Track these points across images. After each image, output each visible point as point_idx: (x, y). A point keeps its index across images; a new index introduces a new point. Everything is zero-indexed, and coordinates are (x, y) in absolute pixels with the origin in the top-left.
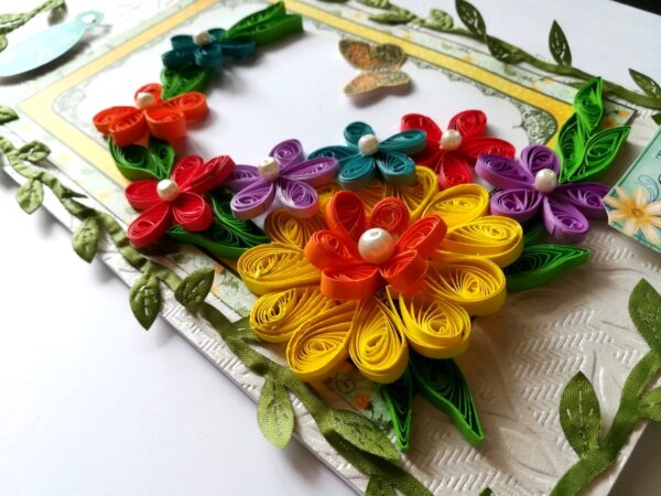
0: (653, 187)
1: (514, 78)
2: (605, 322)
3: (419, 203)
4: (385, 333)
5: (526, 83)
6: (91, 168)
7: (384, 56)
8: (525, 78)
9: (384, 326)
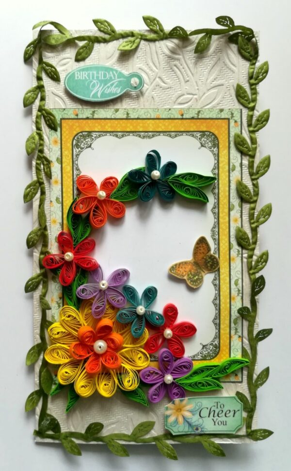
0: (197, 408)
1: (233, 325)
2: (131, 419)
3: (130, 344)
4: (72, 374)
5: (233, 332)
6: (61, 200)
7: (209, 262)
8: (236, 329)
9: (74, 371)
